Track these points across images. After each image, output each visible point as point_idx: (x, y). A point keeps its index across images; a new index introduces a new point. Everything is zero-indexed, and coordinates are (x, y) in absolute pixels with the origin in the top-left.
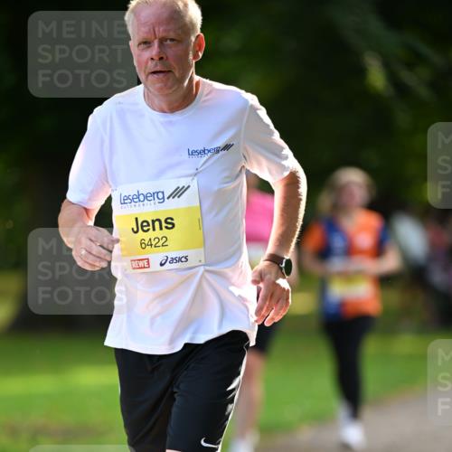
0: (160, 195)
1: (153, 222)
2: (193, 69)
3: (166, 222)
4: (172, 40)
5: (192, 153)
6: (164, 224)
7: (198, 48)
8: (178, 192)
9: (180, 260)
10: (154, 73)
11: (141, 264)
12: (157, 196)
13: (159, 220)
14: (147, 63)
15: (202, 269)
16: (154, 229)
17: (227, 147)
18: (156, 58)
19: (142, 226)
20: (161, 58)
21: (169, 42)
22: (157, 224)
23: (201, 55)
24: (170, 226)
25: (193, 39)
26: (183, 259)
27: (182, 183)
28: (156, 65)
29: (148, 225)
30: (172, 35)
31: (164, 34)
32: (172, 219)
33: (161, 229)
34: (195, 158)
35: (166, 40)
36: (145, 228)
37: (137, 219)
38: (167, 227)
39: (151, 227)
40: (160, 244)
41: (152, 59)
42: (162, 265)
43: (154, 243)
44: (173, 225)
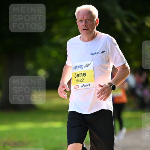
0: (82, 66)
1: (80, 74)
2: (95, 29)
3: (84, 74)
4: (89, 20)
5: (92, 54)
6: (83, 75)
7: (97, 23)
8: (87, 65)
9: (87, 86)
10: (84, 30)
11: (76, 87)
12: (81, 67)
13: (81, 74)
14: (81, 27)
15: (95, 88)
16: (80, 77)
17: (103, 52)
18: (84, 25)
19: (77, 76)
20: (86, 25)
21: (88, 20)
22: (81, 75)
23: (98, 25)
24: (85, 75)
25: (95, 20)
26: (88, 85)
27: (88, 63)
28: (84, 27)
29: (79, 75)
30: (89, 18)
31: (87, 18)
32: (85, 73)
33: (82, 76)
34: (92, 55)
35: (87, 20)
36: (78, 76)
37: (76, 74)
38: (84, 76)
39: (79, 76)
40: (81, 81)
41: (83, 25)
42: (82, 87)
43: (80, 80)
44: (86, 75)
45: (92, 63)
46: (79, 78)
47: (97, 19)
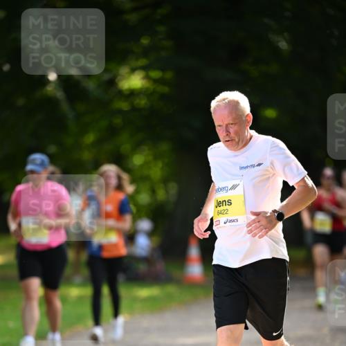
0: (226, 189)
5: (242, 168)
8: (234, 187)
9: (234, 221)
11: (217, 223)
13: (225, 201)
16: (223, 205)
17: (259, 165)
24: (229, 204)
27: (236, 182)
32: (230, 201)
33: (226, 205)
37: (217, 201)
40: (225, 213)
42: (225, 223)
43: (222, 212)
44: (231, 203)
45: (241, 184)
46: (222, 208)
47: (248, 115)
